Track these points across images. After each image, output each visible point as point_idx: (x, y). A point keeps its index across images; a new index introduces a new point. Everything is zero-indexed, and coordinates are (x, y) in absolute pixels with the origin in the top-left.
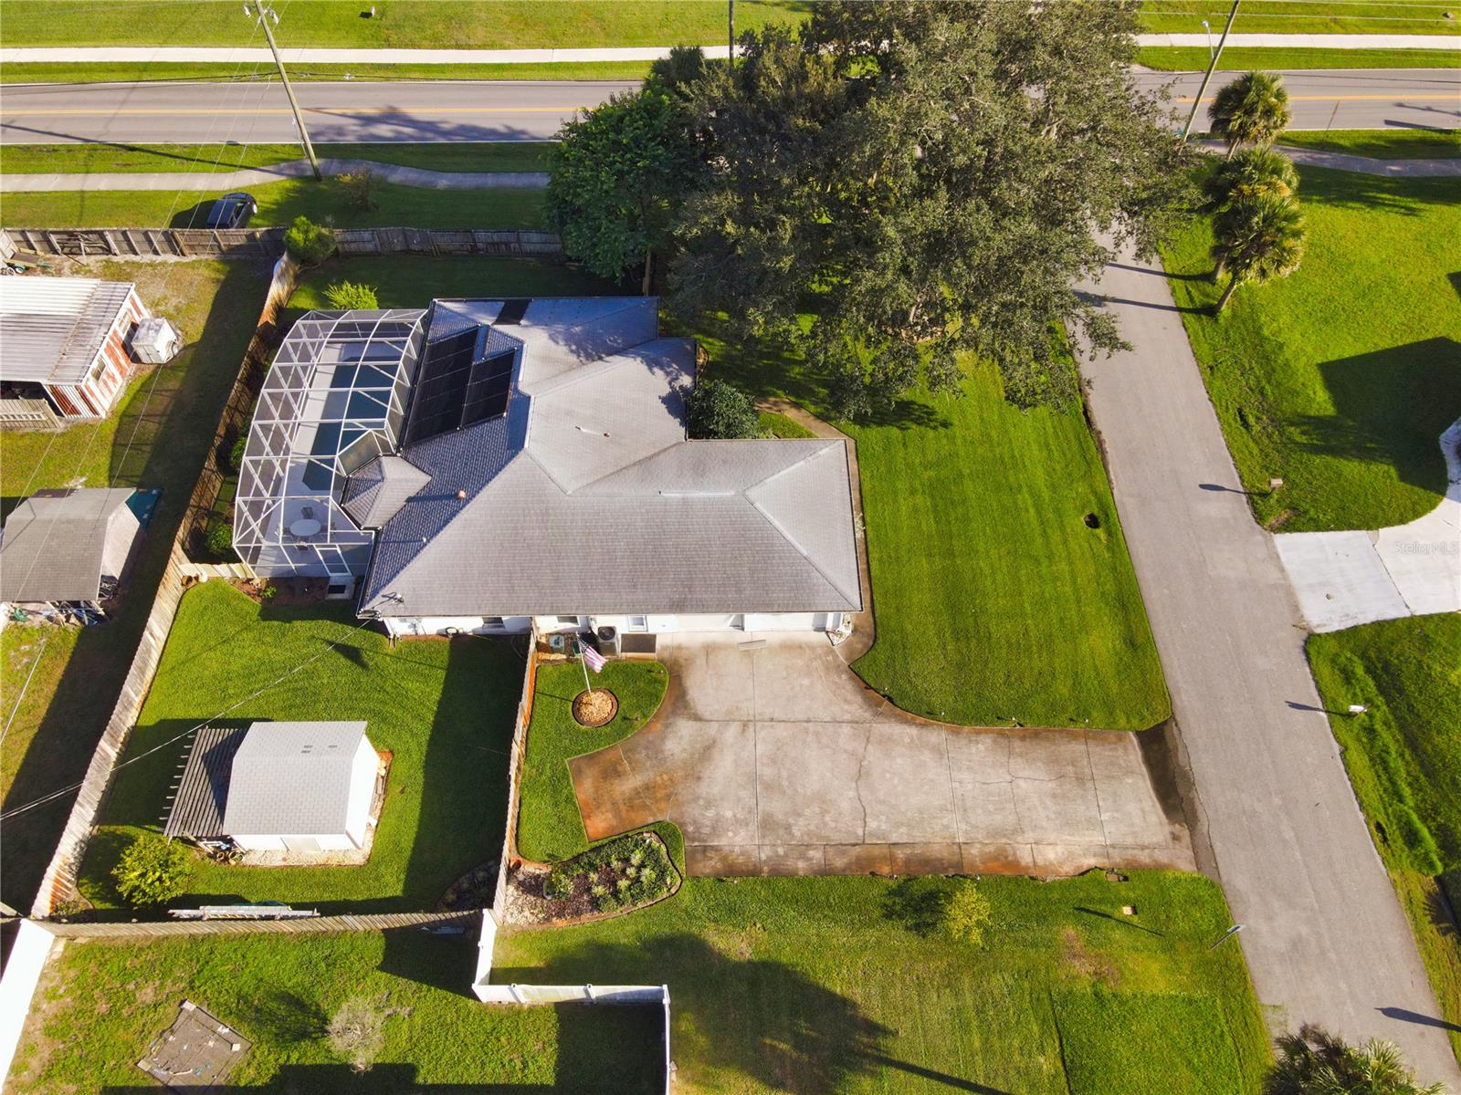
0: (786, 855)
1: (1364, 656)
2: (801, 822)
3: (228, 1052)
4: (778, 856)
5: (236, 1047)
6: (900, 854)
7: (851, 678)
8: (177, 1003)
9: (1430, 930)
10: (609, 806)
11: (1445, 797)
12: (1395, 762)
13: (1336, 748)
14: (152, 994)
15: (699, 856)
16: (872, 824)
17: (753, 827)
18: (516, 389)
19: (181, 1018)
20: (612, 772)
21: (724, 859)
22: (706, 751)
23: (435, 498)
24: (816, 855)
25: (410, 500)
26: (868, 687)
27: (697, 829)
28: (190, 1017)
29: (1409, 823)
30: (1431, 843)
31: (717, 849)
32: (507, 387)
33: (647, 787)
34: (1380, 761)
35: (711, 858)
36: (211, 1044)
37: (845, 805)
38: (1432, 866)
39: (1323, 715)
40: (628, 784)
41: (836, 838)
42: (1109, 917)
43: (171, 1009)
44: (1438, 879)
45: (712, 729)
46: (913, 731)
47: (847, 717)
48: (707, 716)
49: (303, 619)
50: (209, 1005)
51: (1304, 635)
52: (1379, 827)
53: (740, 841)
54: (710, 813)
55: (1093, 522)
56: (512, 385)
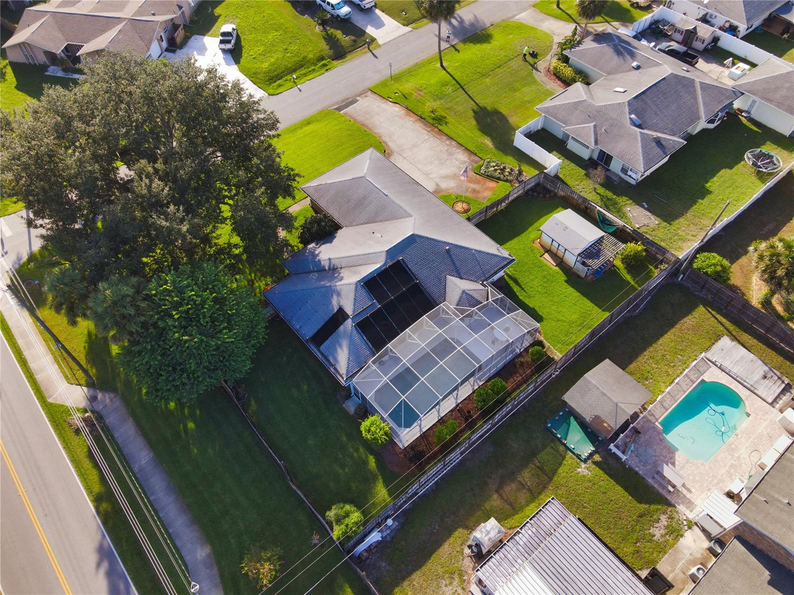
0: (454, 147)
1: (269, 85)
2: (442, 149)
3: (631, 210)
4: (456, 148)
5: (629, 209)
6: (429, 129)
10: (484, 187)
11: (307, 62)
13: (307, 82)
15: (475, 161)
16: (427, 137)
17: (455, 156)
18: (385, 264)
20: (475, 192)
21: (470, 157)
22: (447, 177)
23: (454, 264)
24: (447, 142)
25: (462, 278)
27: (469, 166)
29: (321, 66)
30: (323, 62)
31: (469, 159)
32: (386, 269)
33: (470, 182)
35: (473, 159)
36: (635, 215)
37: (427, 145)
38: (330, 61)
39: (299, 86)
40: (476, 187)
41: (439, 141)
44: (333, 60)
45: (437, 180)
46: (390, 144)
47: (400, 157)
48: (434, 184)
51: (270, 96)
52: (327, 70)
53: (462, 156)
54: (461, 166)
56: (383, 269)
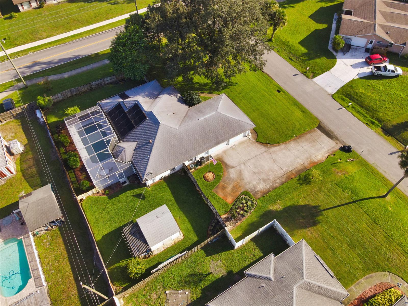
0: (273, 184)
1: (343, 95)
2: (270, 176)
3: (186, 295)
4: (271, 185)
5: (187, 293)
6: (294, 172)
7: (258, 143)
8: (164, 293)
9: (386, 137)
10: (228, 195)
11: (373, 113)
12: (361, 111)
13: (350, 113)
14: (156, 296)
15: (256, 194)
16: (284, 169)
17: (262, 183)
18: (145, 112)
19: (168, 296)
20: (224, 188)
21: (261, 192)
22: (240, 173)
23: (142, 146)
24: (278, 181)
25: (134, 150)
26: (263, 143)
27: (251, 189)
28: (170, 294)
29: (371, 121)
30: (376, 122)
31: (258, 191)
32: (142, 112)
33: (234, 187)
34: (358, 112)
35: (258, 193)
36: (180, 296)
37: (276, 169)
38: (379, 126)
39: (344, 108)
40: (229, 188)
41: (280, 176)
42: (338, 163)
43: (164, 295)
44: (381, 128)
45: (238, 168)
46: (278, 148)
47: (263, 151)
48: (235, 166)
49: (121, 194)
50: (172, 289)
51: (331, 96)
52: (367, 124)
53: (261, 187)
54: (251, 185)
55: (279, 91)
56: (143, 111)
